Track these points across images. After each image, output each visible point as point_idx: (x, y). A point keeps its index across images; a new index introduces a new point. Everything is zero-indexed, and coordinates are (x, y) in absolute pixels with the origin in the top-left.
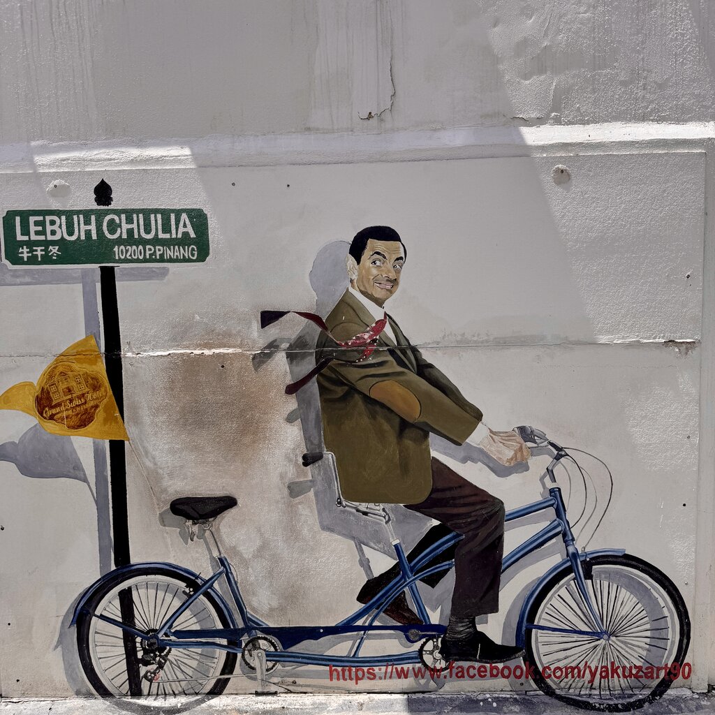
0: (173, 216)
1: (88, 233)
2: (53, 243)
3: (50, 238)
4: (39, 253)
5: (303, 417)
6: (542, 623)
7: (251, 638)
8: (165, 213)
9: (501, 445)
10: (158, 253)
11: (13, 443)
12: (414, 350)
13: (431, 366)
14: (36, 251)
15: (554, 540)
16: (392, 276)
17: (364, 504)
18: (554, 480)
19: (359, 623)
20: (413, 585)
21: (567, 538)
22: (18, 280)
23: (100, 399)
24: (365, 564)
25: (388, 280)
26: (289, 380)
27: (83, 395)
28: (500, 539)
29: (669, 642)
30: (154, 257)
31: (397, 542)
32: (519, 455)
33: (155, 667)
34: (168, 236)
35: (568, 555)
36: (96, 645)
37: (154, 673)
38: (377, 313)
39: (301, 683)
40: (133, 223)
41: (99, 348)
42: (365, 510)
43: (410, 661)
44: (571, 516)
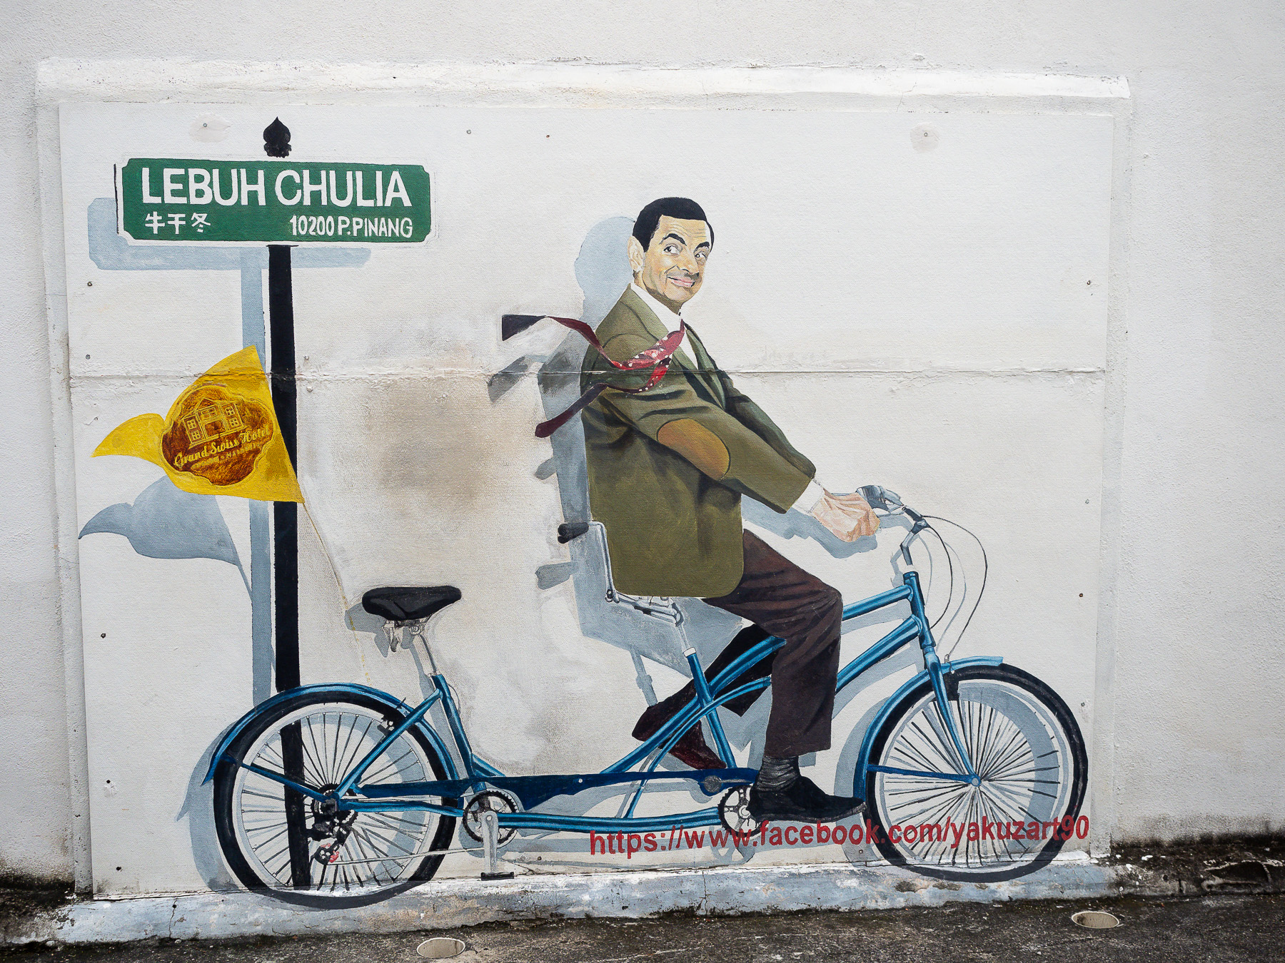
0: (379, 175)
1: (253, 196)
2: (200, 209)
3: (194, 200)
4: (177, 223)
5: (559, 470)
6: (891, 763)
7: (478, 794)
8: (369, 171)
9: (840, 511)
10: (355, 228)
11: (126, 506)
12: (722, 376)
13: (745, 399)
14: (173, 219)
15: (908, 646)
16: (693, 269)
17: (646, 597)
18: (909, 561)
19: (635, 768)
20: (713, 712)
21: (924, 643)
22: (143, 262)
23: (263, 440)
24: (645, 683)
25: (687, 275)
26: (542, 418)
27: (237, 434)
28: (835, 644)
29: (1060, 786)
30: (349, 233)
31: (691, 651)
32: (864, 526)
33: (331, 841)
34: (370, 203)
35: (926, 667)
36: (243, 811)
37: (331, 850)
38: (670, 322)
39: (548, 860)
40: (320, 183)
41: (264, 364)
42: (647, 606)
43: (706, 822)
44: (932, 611)
